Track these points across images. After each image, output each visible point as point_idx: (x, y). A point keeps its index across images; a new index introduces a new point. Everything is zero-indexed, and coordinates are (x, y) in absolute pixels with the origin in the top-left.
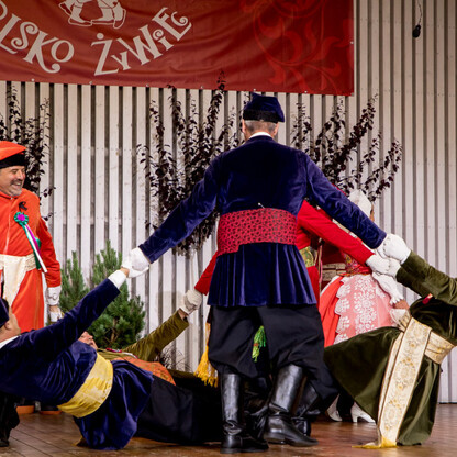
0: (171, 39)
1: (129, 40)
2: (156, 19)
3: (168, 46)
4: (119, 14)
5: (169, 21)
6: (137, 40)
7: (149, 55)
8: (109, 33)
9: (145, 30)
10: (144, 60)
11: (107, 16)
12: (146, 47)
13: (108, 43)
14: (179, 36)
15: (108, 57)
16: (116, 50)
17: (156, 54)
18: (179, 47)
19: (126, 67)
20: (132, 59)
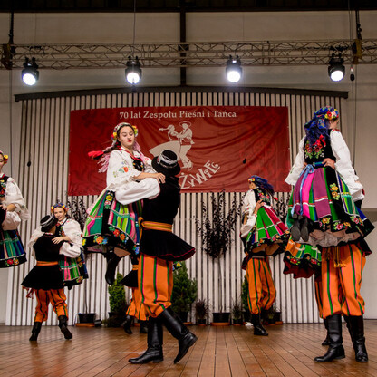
0: (212, 173)
1: (194, 174)
2: (205, 166)
3: (210, 176)
4: (190, 164)
5: (211, 166)
6: (198, 175)
7: (202, 180)
8: (186, 172)
9: (201, 170)
10: (200, 182)
11: (186, 166)
12: (201, 177)
13: (186, 177)
14: (215, 172)
15: (186, 182)
16: (189, 179)
17: (206, 179)
18: (215, 176)
19: (193, 185)
20: (196, 182)
